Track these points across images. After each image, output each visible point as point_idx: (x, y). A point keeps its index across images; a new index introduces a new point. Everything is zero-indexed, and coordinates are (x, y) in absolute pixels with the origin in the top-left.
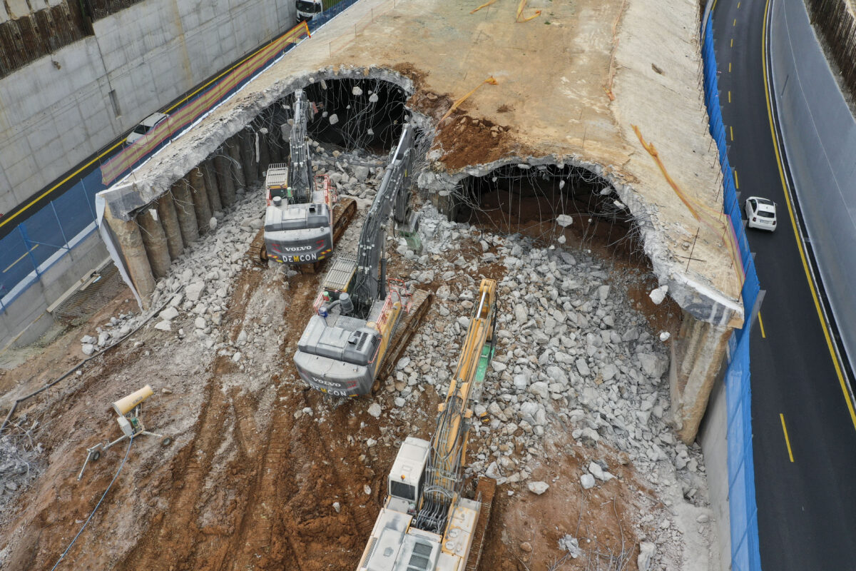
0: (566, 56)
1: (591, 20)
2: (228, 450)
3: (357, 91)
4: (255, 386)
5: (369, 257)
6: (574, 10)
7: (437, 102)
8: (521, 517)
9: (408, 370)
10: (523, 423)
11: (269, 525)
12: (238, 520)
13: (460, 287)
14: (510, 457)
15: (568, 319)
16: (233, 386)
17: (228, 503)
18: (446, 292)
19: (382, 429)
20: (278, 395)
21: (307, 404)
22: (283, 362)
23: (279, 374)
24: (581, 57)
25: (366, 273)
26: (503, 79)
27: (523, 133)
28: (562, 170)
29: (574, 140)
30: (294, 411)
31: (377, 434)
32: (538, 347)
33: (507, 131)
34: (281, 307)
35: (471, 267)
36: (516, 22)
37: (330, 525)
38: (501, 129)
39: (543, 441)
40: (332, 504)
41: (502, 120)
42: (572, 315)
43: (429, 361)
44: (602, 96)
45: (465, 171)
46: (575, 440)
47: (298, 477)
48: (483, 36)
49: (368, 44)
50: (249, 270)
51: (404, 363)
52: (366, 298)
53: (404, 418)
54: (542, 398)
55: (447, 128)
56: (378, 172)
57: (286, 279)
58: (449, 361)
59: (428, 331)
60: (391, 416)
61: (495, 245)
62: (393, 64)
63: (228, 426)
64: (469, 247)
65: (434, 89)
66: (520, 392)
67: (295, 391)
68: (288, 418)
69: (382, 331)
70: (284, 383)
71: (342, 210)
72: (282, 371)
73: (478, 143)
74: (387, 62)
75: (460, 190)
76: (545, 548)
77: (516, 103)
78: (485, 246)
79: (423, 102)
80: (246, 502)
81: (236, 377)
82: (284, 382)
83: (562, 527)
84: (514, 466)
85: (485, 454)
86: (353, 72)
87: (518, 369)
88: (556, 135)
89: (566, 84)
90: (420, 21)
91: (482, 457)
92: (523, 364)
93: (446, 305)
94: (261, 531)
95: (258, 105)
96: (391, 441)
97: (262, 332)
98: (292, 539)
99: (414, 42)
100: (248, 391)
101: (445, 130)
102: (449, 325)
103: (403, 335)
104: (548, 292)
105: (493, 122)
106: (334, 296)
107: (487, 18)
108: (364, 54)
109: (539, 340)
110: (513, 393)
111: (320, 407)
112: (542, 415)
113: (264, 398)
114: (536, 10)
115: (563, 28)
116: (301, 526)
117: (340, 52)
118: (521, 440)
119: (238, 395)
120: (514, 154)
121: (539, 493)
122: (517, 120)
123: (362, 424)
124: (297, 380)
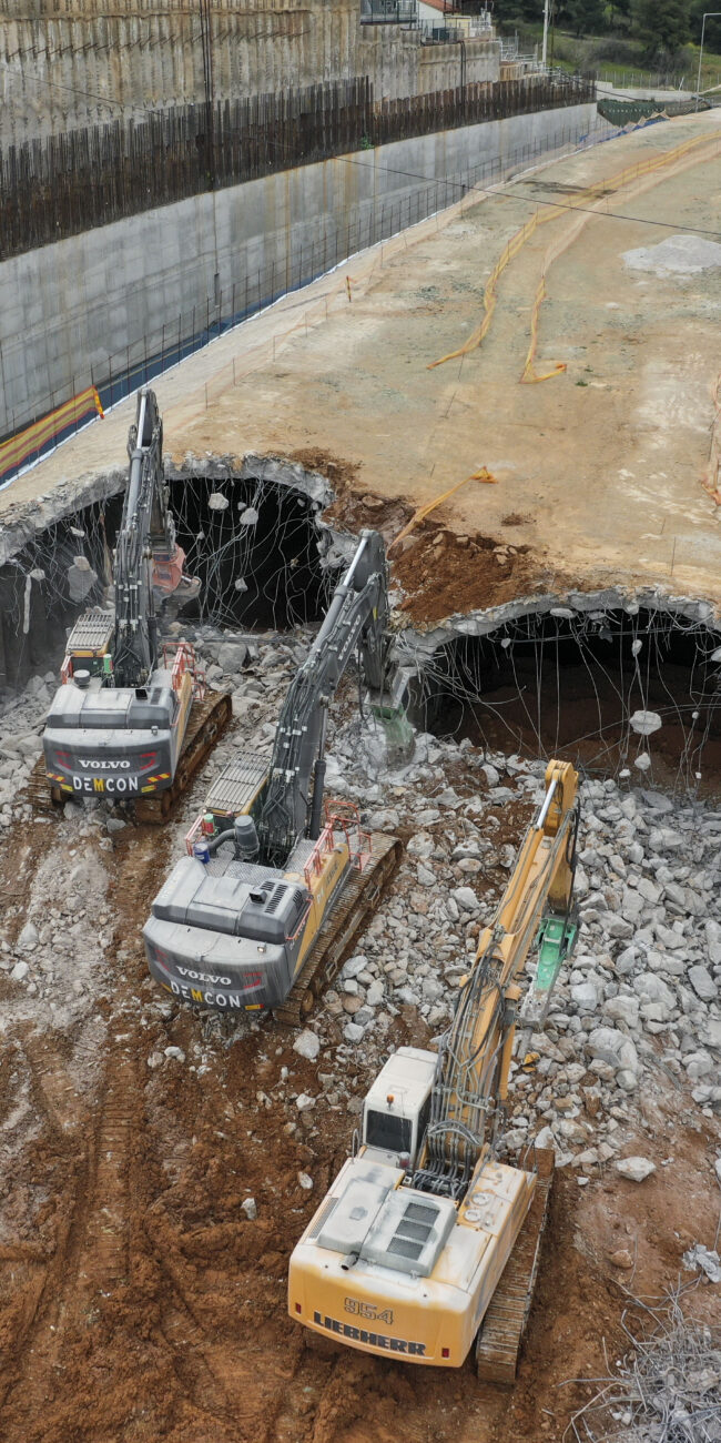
0: (623, 437)
1: (668, 378)
2: (25, 1123)
3: (218, 501)
4: (62, 1019)
5: (296, 750)
6: (632, 363)
7: (380, 512)
8: (608, 1217)
9: (366, 977)
10: (596, 1064)
11: (119, 1245)
12: (61, 1231)
13: (452, 838)
14: (576, 1120)
15: (666, 899)
16: (18, 1021)
17: (36, 1208)
18: (427, 844)
19: (324, 1077)
20: (111, 1032)
21: (172, 1041)
22: (115, 976)
23: (108, 997)
24: (654, 437)
25: (288, 781)
26: (506, 474)
27: (556, 556)
28: (635, 617)
29: (652, 564)
30: (148, 1054)
31: (316, 1088)
32: (614, 942)
33: (525, 553)
34: (101, 880)
35: (470, 806)
36: (520, 383)
37: (241, 1233)
38: (513, 551)
39: (636, 1100)
40: (240, 1204)
41: (514, 537)
42: (674, 890)
43: (403, 963)
44: (700, 497)
45: (449, 625)
46: (700, 1105)
47: (166, 1166)
48: (456, 406)
49: (234, 419)
50: (26, 823)
51: (357, 965)
52: (283, 833)
53: (364, 1063)
54: (630, 1028)
55: (406, 556)
56: (264, 654)
57: (105, 833)
58: (442, 966)
59: (398, 911)
60: (338, 1057)
61: (511, 773)
62: (289, 450)
63: (18, 1085)
64: (462, 777)
65: (376, 490)
66: (585, 1012)
67: (144, 1022)
68: (136, 1069)
69: (314, 888)
70: (119, 1012)
71: (208, 709)
72: (114, 990)
73: (470, 577)
74: (277, 447)
75: (442, 662)
76: (658, 1265)
77: (536, 512)
78: (492, 773)
79: (355, 513)
80: (73, 1202)
81: (22, 1006)
82: (120, 1008)
83: (685, 1232)
84: (584, 1135)
85: (527, 1118)
86: (212, 464)
87: (577, 976)
88: (621, 557)
89: (629, 480)
90: (330, 381)
91: (522, 1121)
92: (588, 966)
93: (429, 865)
94: (106, 1253)
95: (28, 523)
96: (343, 1100)
97: (68, 925)
98: (169, 1262)
99: (322, 414)
100: (50, 1027)
101: (401, 559)
102: (438, 901)
103: (352, 911)
104: (623, 846)
105: (496, 538)
106: (223, 822)
107: (461, 376)
108: (228, 435)
109: (614, 928)
110: (572, 1013)
111: (197, 1049)
112: (629, 1053)
113: (84, 1038)
114: (556, 363)
115: (614, 391)
116: (186, 1237)
117: (178, 432)
118: (594, 1092)
119: (30, 1035)
120: (542, 591)
121: (639, 1177)
122: (541, 536)
123: (284, 1070)
124: (146, 1005)
